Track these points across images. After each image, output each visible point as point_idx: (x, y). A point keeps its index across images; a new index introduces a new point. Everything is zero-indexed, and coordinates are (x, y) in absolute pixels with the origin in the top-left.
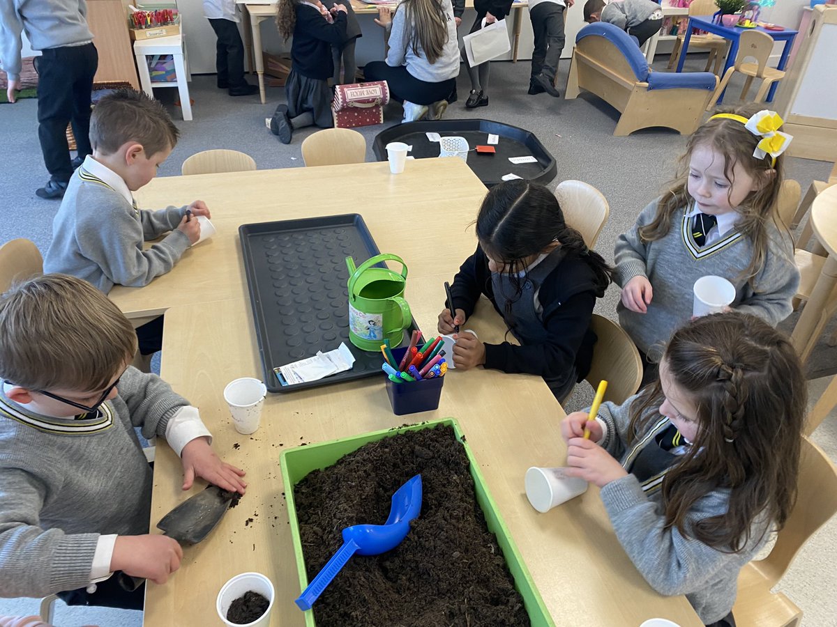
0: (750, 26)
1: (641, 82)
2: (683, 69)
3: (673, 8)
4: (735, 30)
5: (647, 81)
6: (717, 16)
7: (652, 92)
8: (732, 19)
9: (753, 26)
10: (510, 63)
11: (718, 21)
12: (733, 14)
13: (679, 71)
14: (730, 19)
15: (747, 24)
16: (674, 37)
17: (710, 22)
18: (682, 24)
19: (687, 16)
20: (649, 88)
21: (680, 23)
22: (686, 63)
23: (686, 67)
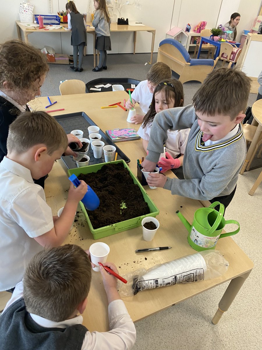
0: (224, 41)
1: (187, 62)
2: (200, 58)
3: (195, 33)
4: (218, 42)
5: (189, 62)
6: (211, 37)
7: (191, 67)
8: (217, 38)
9: (225, 41)
10: (132, 54)
11: (212, 39)
12: (217, 36)
13: (198, 58)
14: (216, 38)
15: (223, 40)
16: (195, 45)
17: (209, 39)
18: (198, 40)
19: (200, 37)
20: (191, 65)
21: (197, 39)
22: (200, 55)
23: (201, 57)
